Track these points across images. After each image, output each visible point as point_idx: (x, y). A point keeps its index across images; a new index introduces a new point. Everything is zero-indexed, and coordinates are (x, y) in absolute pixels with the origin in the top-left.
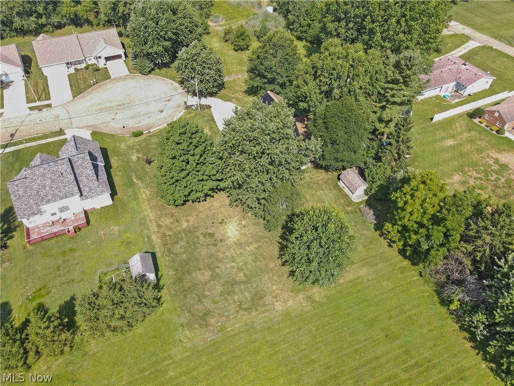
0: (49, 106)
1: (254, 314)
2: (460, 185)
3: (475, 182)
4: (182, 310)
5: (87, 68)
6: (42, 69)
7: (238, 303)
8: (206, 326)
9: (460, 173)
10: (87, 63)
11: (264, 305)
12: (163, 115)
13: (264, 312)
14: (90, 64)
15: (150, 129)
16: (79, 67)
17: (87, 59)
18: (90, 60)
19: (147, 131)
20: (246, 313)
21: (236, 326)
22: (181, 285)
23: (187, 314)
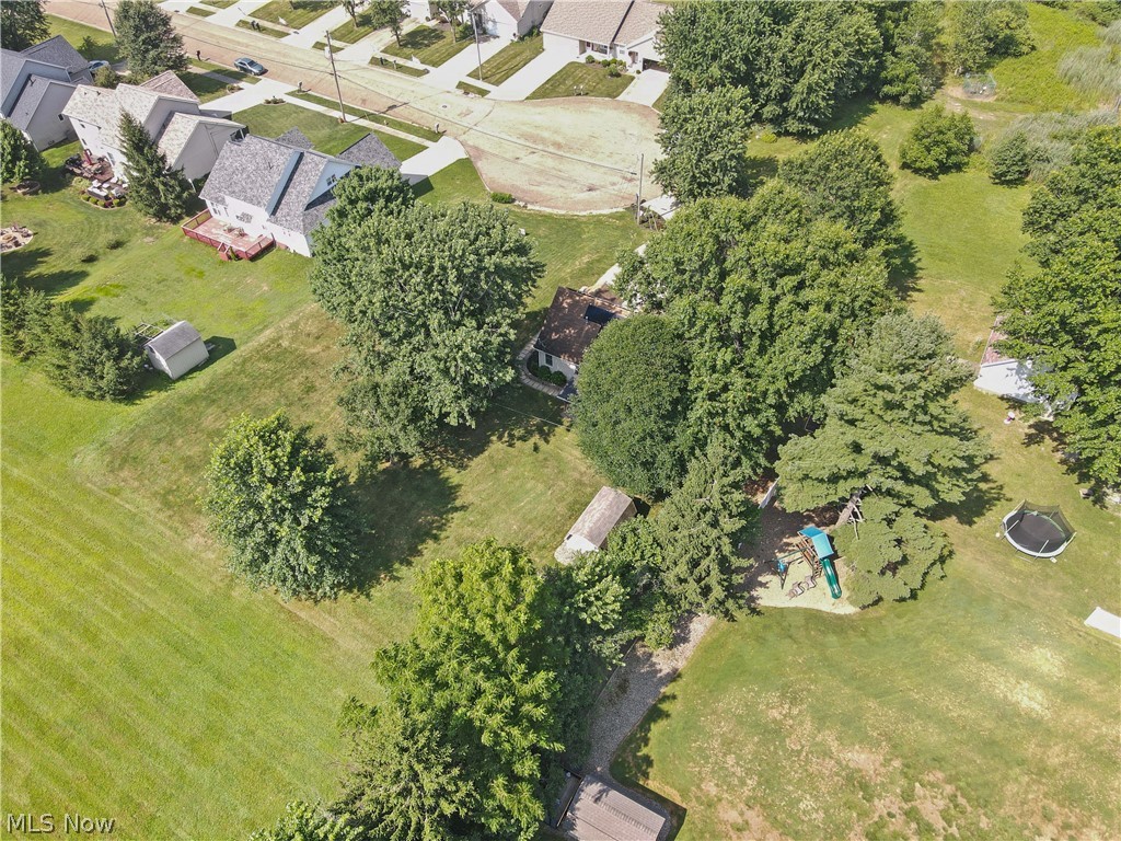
0: (483, 93)
1: (161, 516)
2: (837, 774)
3: (890, 815)
4: (132, 430)
5: (606, 64)
6: (544, 35)
7: (175, 487)
8: (112, 471)
9: (897, 763)
10: (615, 55)
11: (185, 523)
12: (586, 195)
13: (171, 528)
14: (618, 59)
15: (532, 203)
16: (599, 57)
17: (618, 49)
18: (622, 52)
19: (522, 204)
20: (159, 505)
21: (127, 506)
22: (183, 406)
23: (127, 440)
